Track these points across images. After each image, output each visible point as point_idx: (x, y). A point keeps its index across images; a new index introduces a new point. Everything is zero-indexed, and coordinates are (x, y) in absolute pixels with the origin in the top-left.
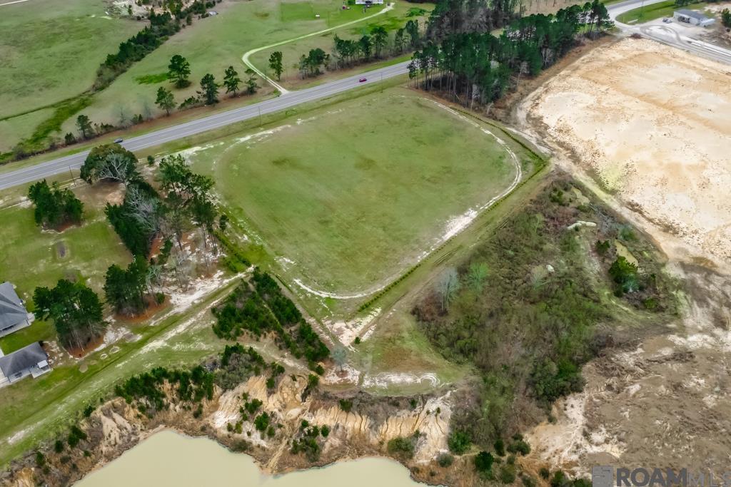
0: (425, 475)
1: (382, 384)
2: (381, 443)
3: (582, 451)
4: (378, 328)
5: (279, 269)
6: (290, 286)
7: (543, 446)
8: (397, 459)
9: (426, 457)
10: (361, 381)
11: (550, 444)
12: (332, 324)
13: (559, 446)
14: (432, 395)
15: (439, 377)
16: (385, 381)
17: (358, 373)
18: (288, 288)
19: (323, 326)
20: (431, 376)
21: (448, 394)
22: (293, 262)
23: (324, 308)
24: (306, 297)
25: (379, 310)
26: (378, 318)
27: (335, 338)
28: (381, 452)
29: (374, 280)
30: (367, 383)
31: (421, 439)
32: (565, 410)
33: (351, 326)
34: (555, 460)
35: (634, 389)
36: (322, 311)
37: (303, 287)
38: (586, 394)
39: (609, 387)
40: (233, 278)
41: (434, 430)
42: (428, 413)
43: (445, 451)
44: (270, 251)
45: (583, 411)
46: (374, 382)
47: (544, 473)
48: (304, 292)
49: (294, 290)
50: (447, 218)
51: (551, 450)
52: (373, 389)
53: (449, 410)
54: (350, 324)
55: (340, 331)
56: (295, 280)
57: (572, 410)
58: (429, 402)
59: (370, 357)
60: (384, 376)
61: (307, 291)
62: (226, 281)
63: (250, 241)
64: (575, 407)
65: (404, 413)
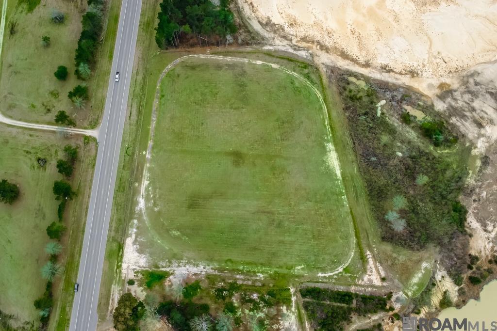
0: (461, 303)
1: (415, 288)
2: (436, 308)
3: (491, 239)
4: (380, 263)
5: (303, 276)
6: (320, 280)
7: (479, 250)
8: (446, 308)
9: (455, 297)
10: (407, 295)
11: (480, 247)
12: (363, 280)
13: (483, 245)
14: (434, 273)
15: (427, 262)
16: (414, 285)
17: (401, 293)
18: (321, 282)
19: (361, 286)
20: (424, 265)
21: (438, 267)
22: (303, 266)
23: (350, 276)
24: (335, 279)
25: (368, 253)
26: (374, 257)
27: (373, 286)
28: (439, 311)
29: (346, 237)
30: (410, 294)
31: (447, 293)
32: (470, 226)
33: (371, 274)
34: (488, 252)
35: (484, 194)
36: (351, 278)
37: (327, 275)
38: (470, 211)
39: (475, 201)
40: (294, 304)
41: (447, 285)
42: (440, 281)
43: (457, 288)
44: (284, 271)
45: (475, 220)
46: (411, 290)
47: (490, 262)
48: (330, 277)
49: (325, 280)
50: (324, 162)
51: (482, 249)
52: (414, 293)
53: (444, 272)
54: (369, 273)
55: (370, 280)
56: (318, 275)
57: (472, 224)
58: (436, 277)
59: (396, 281)
60: (411, 284)
61: (331, 275)
62: (293, 309)
63: (266, 275)
64: (472, 222)
65: (434, 290)
